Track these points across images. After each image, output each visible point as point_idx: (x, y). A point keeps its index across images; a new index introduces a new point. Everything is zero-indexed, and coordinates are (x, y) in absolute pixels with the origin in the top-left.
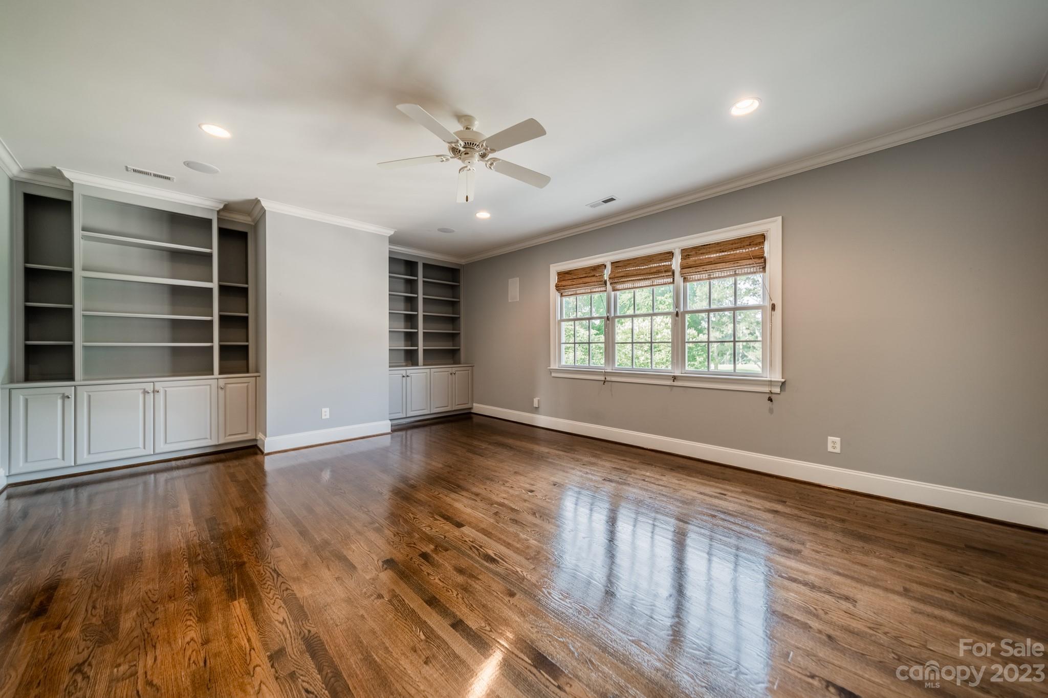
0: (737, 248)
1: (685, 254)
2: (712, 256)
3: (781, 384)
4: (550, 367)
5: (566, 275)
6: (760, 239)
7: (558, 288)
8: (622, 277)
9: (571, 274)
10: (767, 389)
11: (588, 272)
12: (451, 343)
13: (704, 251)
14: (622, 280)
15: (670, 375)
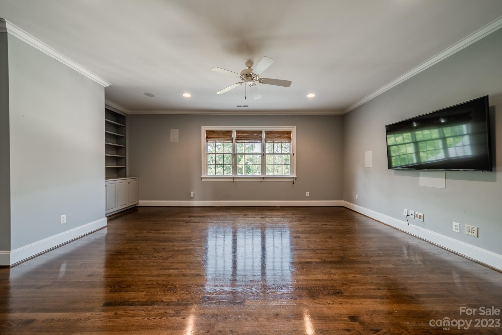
0: (284, 134)
1: (267, 133)
2: (276, 135)
3: (295, 178)
4: (201, 176)
5: (212, 132)
6: (289, 132)
7: (207, 138)
8: (242, 137)
9: (214, 132)
10: (292, 180)
11: (224, 133)
12: (116, 164)
13: (273, 133)
14: (242, 139)
15: (261, 177)
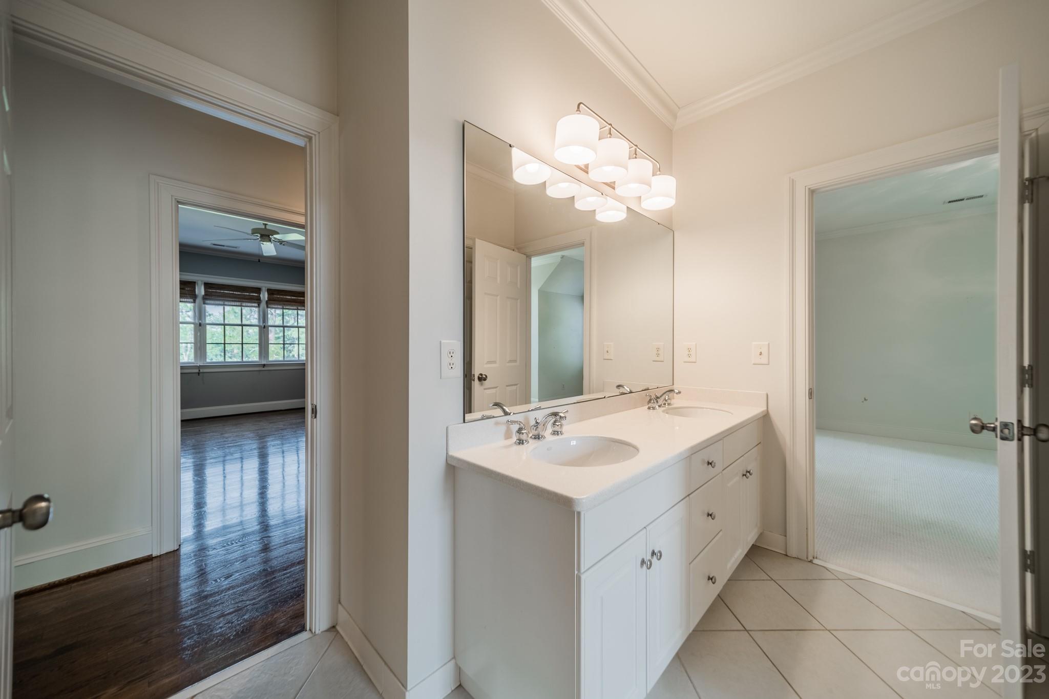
1: (271, 292)
2: (288, 297)
13: (283, 293)
15: (260, 364)
